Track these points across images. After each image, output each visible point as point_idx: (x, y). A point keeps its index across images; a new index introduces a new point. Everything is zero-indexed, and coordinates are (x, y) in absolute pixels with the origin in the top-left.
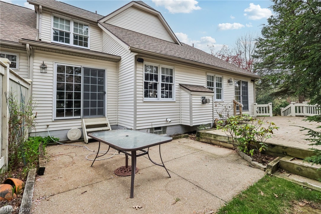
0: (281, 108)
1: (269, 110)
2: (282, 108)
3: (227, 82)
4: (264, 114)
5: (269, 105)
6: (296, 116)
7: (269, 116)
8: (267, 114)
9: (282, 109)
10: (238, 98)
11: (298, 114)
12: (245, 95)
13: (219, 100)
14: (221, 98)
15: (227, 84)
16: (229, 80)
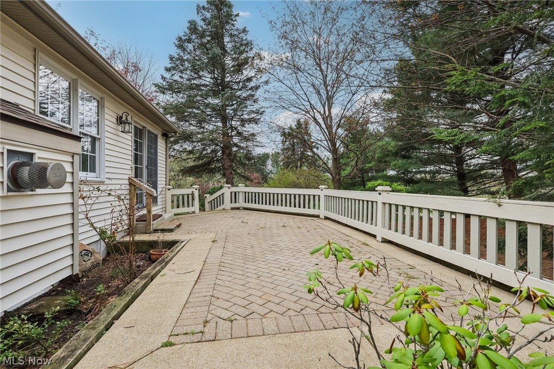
0: (205, 195)
1: (193, 199)
2: (208, 195)
3: (115, 121)
4: (186, 210)
5: (194, 190)
6: (232, 209)
7: (194, 212)
8: (191, 209)
9: (208, 197)
10: (138, 173)
11: (234, 205)
12: (151, 166)
13: (90, 176)
14: (93, 170)
15: (114, 126)
16: (121, 118)
